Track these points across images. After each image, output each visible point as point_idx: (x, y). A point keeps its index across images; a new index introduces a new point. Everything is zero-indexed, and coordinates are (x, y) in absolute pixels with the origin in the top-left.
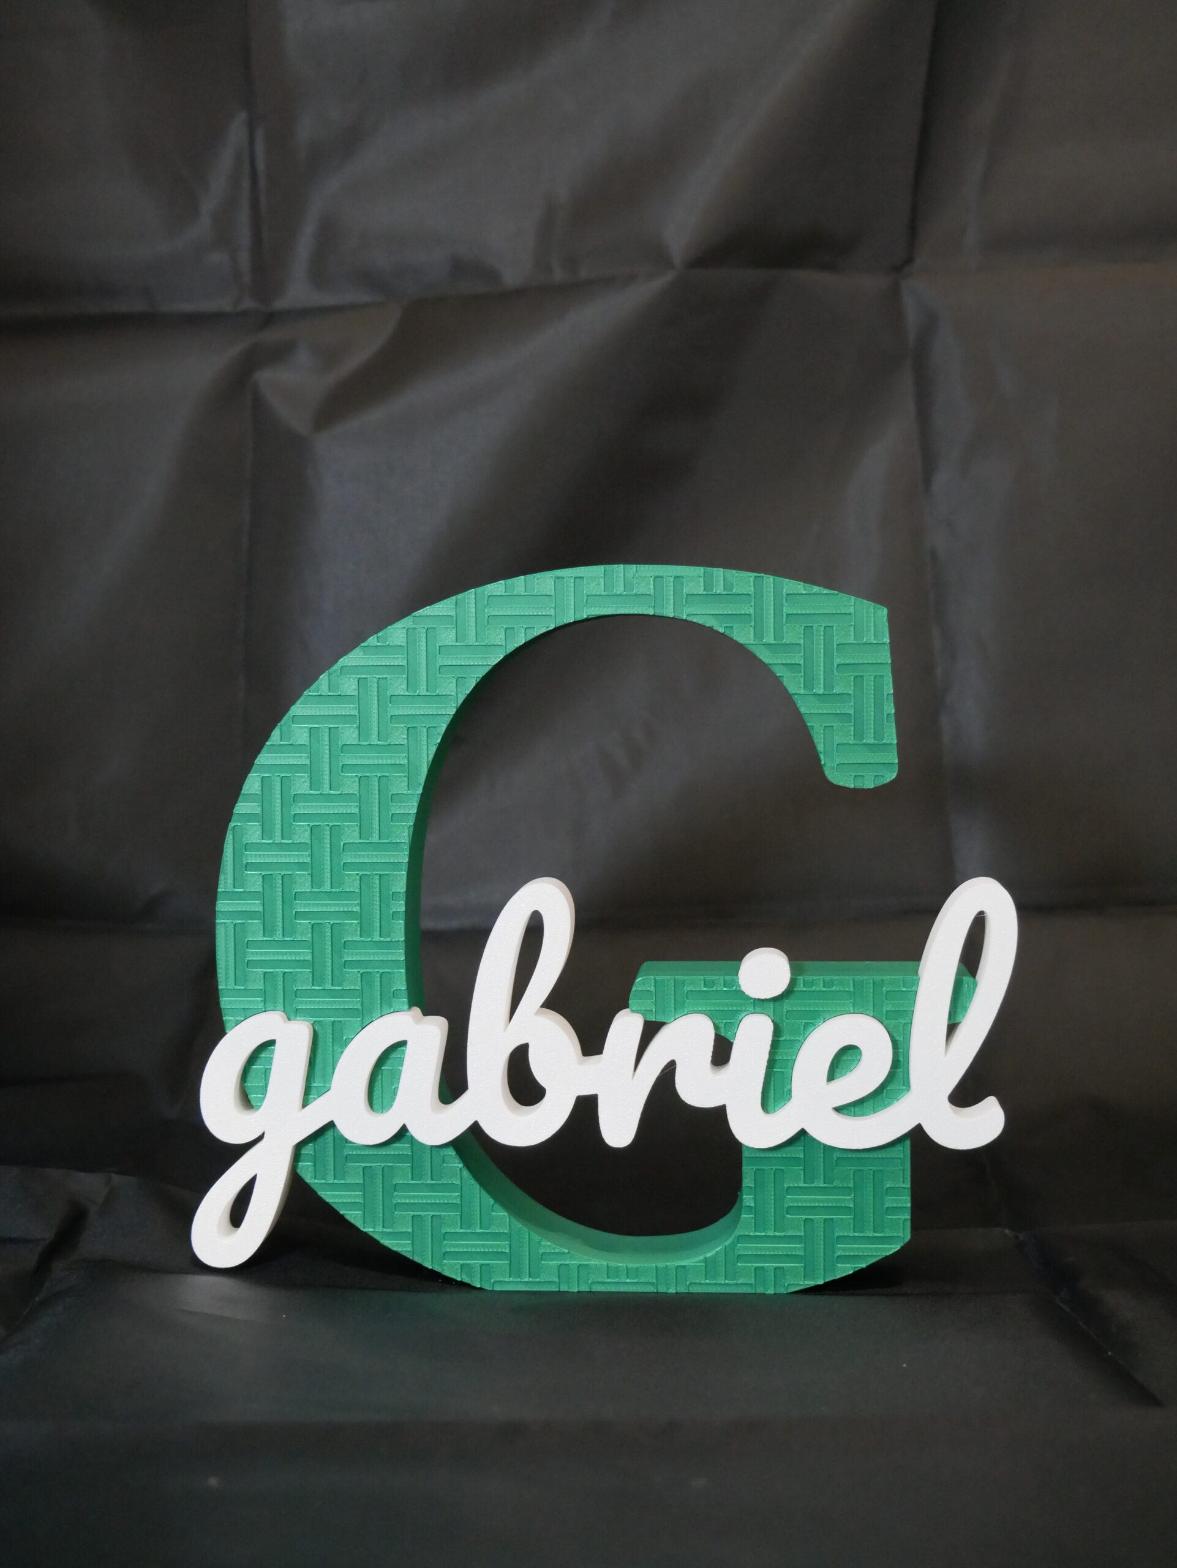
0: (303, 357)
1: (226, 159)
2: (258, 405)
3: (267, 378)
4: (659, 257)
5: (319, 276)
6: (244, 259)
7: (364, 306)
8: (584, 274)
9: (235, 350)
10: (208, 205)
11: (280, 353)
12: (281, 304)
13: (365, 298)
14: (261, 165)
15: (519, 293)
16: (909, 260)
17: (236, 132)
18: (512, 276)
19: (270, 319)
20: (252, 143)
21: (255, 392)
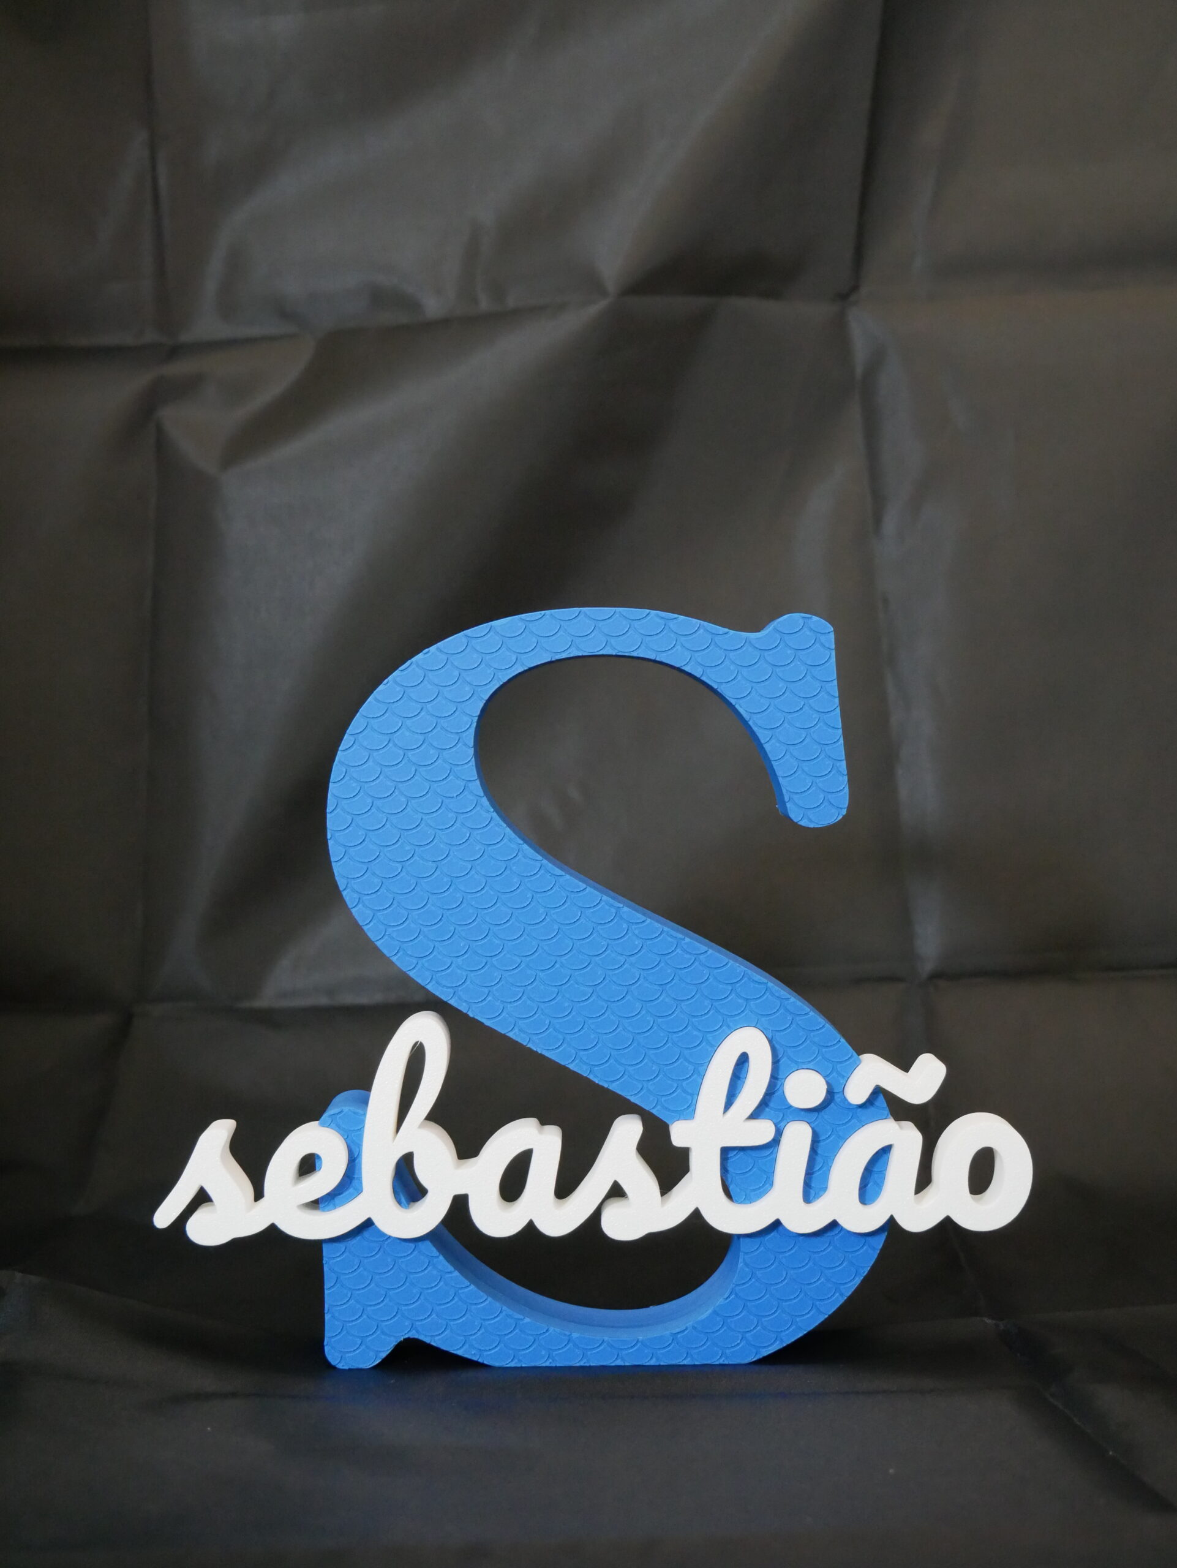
0: (211, 393)
2: (162, 443)
3: (170, 415)
4: (592, 284)
5: (228, 306)
6: (147, 288)
7: (276, 337)
8: (511, 302)
9: (137, 384)
10: (106, 231)
11: (185, 389)
12: (185, 337)
13: (278, 329)
15: (444, 322)
16: (855, 288)
17: (136, 153)
18: (433, 306)
19: (175, 352)
20: (154, 168)
21: (159, 429)
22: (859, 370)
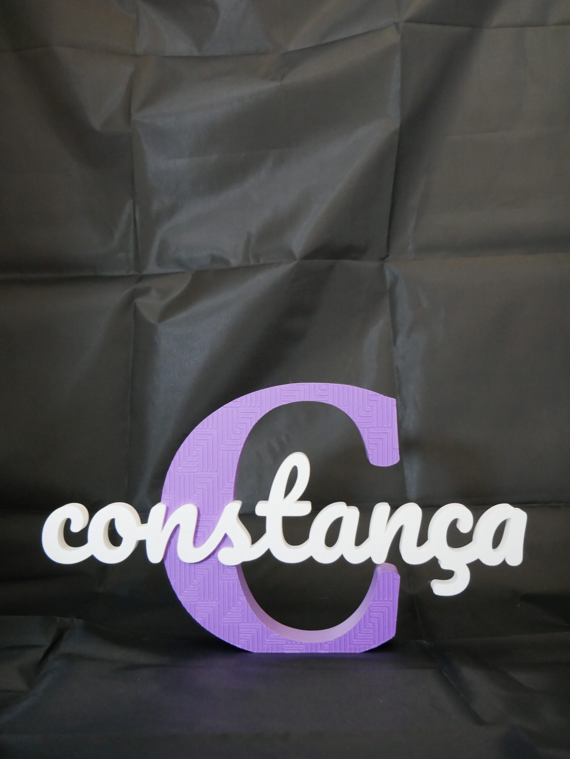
0: (153, 293)
1: (125, 217)
2: (136, 311)
3: (139, 301)
4: (291, 255)
5: (160, 261)
6: (131, 255)
7: (178, 273)
8: (262, 261)
9: (127, 291)
10: (117, 235)
11: (145, 292)
12: (145, 272)
13: (178, 270)
14: (138, 221)
15: (237, 269)
16: (387, 256)
17: (128, 208)
18: (234, 262)
19: (141, 278)
20: (134, 213)
21: (135, 307)
22: (388, 285)
